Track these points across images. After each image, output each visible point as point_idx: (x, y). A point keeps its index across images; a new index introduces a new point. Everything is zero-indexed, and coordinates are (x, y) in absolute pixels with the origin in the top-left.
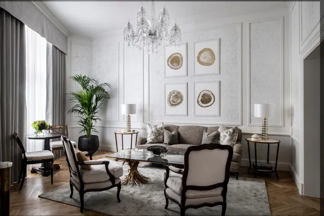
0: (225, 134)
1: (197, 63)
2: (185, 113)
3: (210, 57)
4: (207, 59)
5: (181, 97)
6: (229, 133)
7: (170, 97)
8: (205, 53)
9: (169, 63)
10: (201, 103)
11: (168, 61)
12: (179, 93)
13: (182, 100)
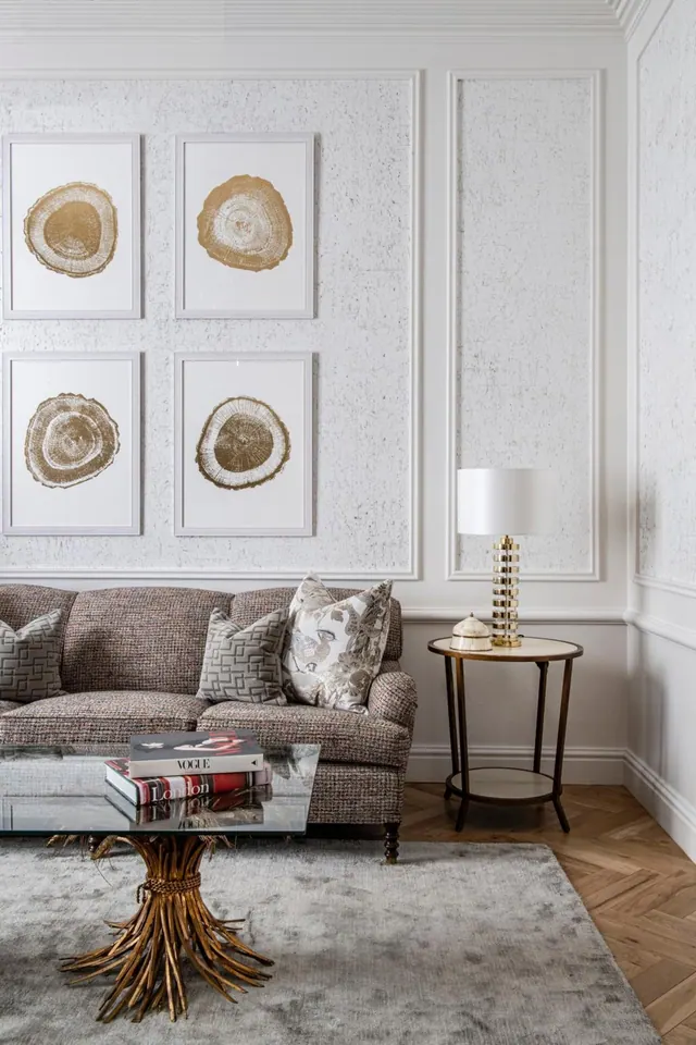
0: (328, 623)
1: (197, 252)
2: (129, 520)
3: (263, 223)
4: (248, 237)
5: (108, 435)
6: (346, 616)
7: (40, 433)
8: (241, 199)
9: (39, 238)
10: (214, 466)
11: (30, 224)
12: (93, 408)
13: (109, 450)
